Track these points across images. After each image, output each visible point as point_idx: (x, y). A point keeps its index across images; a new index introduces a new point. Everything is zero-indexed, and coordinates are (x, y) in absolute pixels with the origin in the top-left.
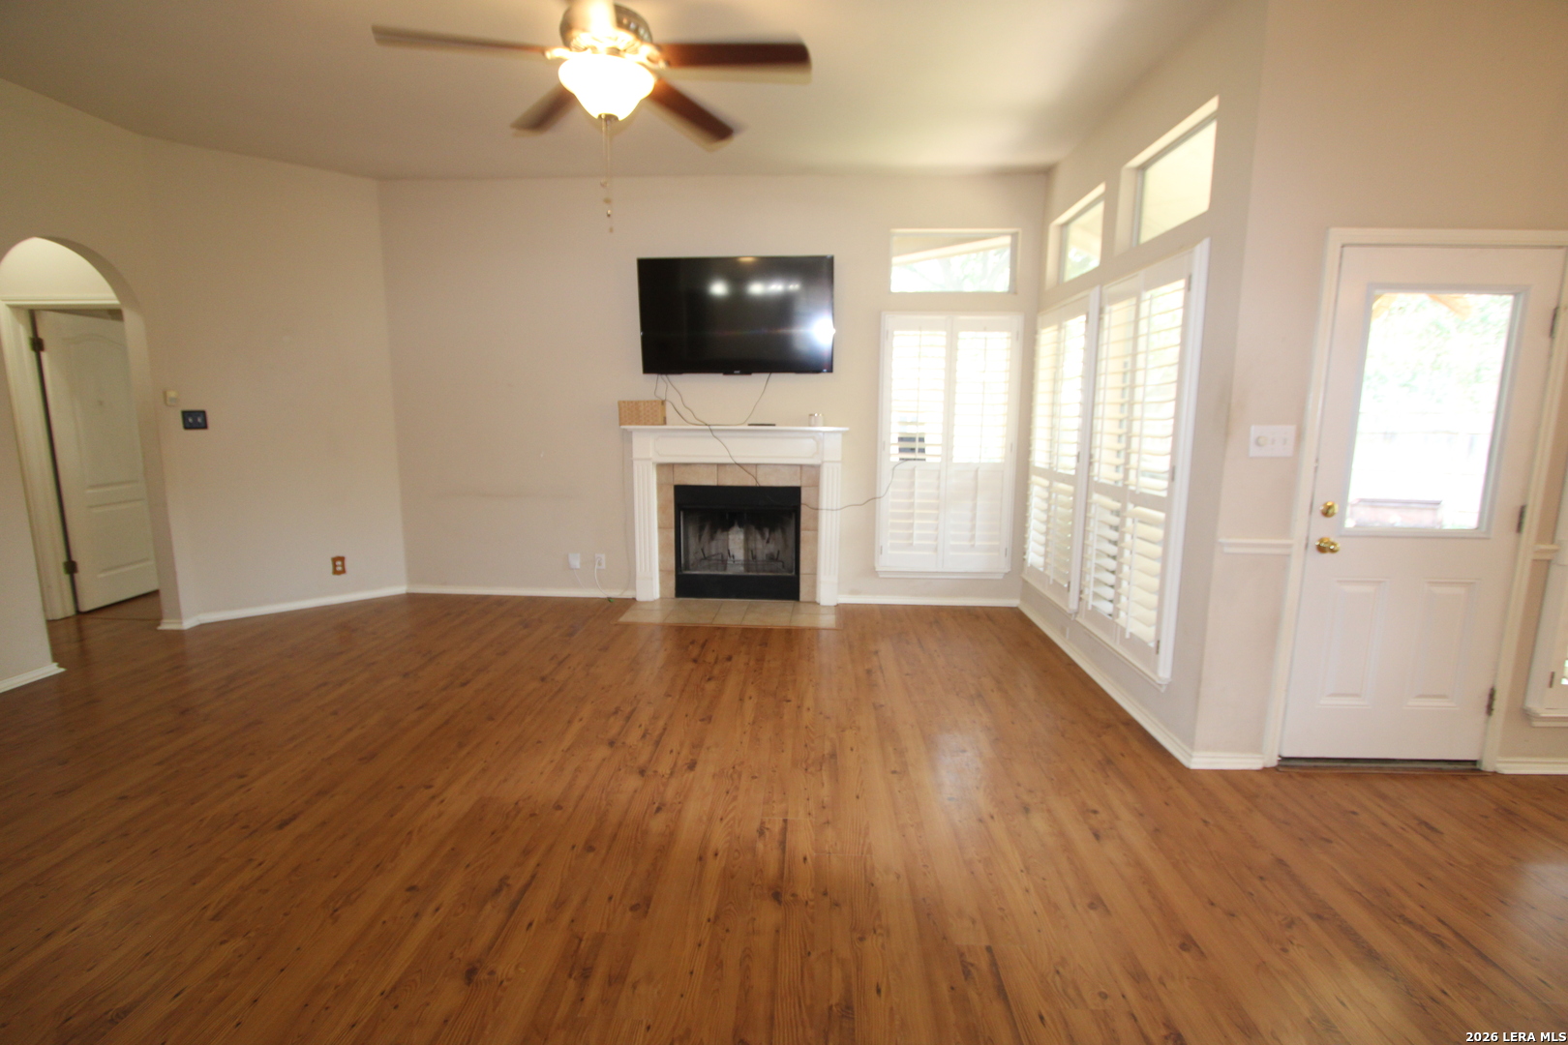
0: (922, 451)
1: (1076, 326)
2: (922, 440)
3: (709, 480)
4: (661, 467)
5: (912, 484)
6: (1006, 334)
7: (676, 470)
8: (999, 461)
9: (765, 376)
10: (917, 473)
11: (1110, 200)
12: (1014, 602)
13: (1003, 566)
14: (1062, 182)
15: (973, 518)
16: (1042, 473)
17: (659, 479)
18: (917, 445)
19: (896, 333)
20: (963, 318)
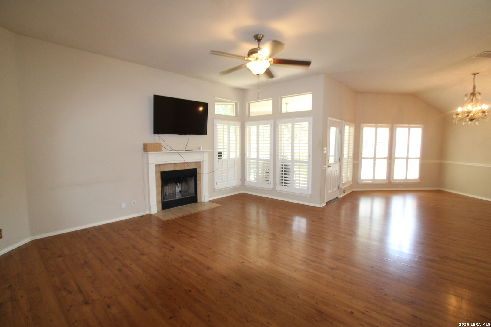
0: (222, 156)
2: (222, 153)
3: (172, 169)
4: (157, 166)
5: (222, 165)
6: (238, 126)
7: (161, 166)
8: (238, 157)
10: (223, 161)
15: (234, 172)
17: (156, 170)
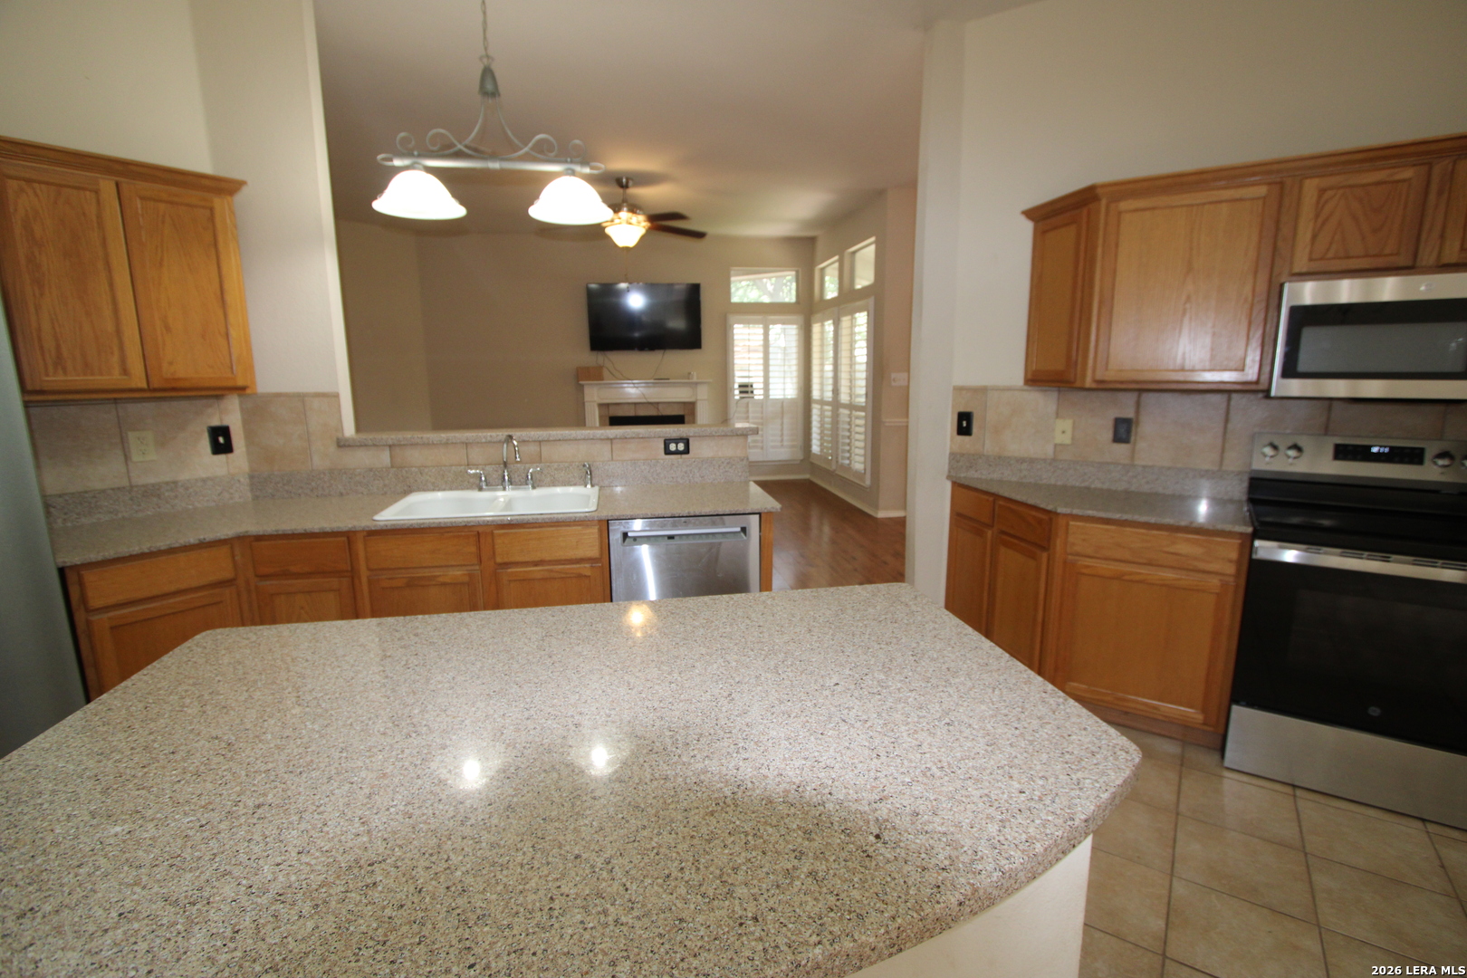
0: (752, 392)
1: (829, 326)
2: (752, 386)
3: (630, 413)
4: (601, 406)
5: (748, 412)
6: (795, 326)
7: (611, 408)
8: (794, 397)
9: (661, 352)
10: (750, 405)
11: (841, 262)
12: (807, 476)
13: (800, 456)
14: (821, 247)
15: (782, 430)
16: (817, 402)
17: (600, 414)
18: (749, 389)
19: (736, 326)
20: (772, 317)
